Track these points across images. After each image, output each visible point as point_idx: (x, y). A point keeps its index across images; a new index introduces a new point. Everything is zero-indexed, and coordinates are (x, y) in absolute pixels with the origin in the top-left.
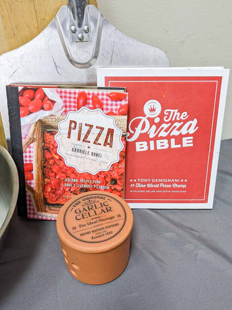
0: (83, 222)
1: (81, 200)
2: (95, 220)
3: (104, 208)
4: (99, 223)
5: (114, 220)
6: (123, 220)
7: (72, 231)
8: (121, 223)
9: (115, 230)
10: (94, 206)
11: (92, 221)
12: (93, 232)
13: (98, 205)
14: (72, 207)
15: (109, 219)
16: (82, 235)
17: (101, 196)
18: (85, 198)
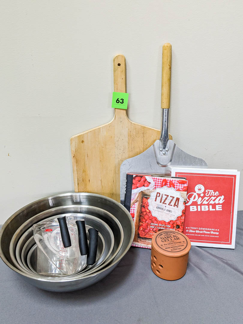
0: (166, 243)
1: (163, 233)
2: (172, 243)
3: (175, 238)
4: (174, 244)
5: (181, 243)
6: (186, 244)
7: (161, 247)
8: (185, 245)
9: (183, 248)
10: (170, 237)
11: (170, 243)
12: (171, 247)
13: (172, 236)
14: (158, 236)
15: (179, 243)
16: (166, 248)
17: (173, 232)
18: (165, 232)
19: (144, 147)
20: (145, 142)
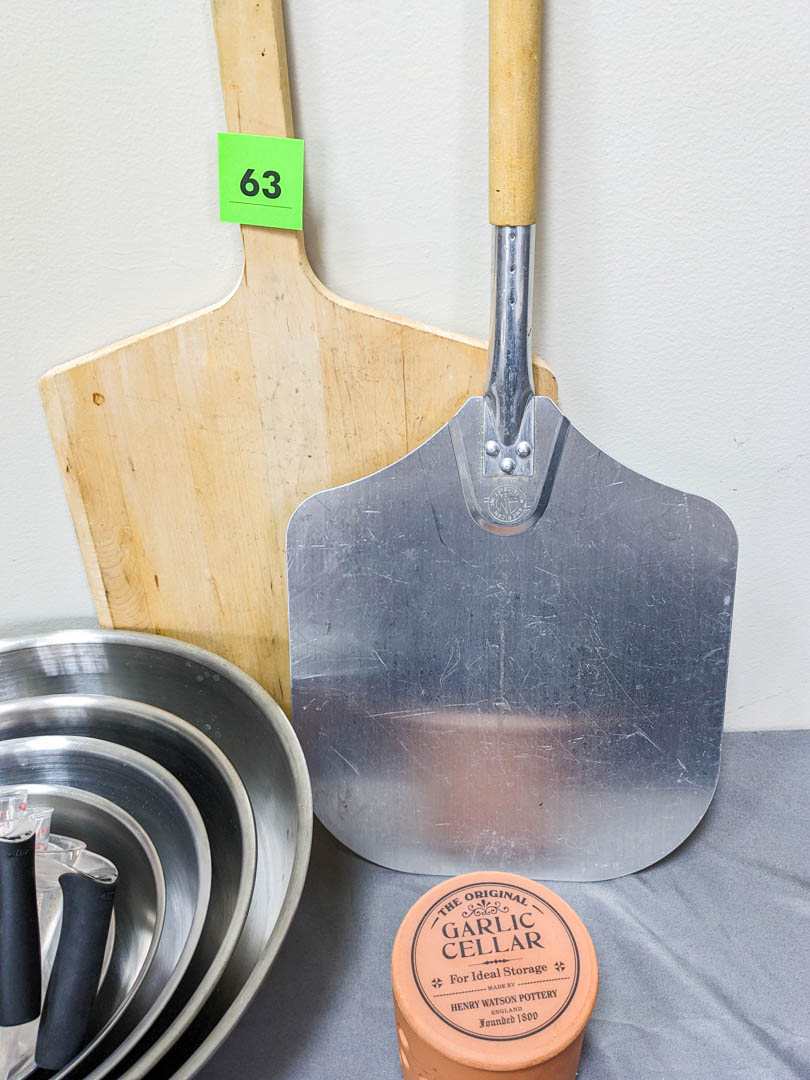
0: (461, 967)
1: (460, 896)
2: (492, 968)
3: (521, 933)
4: (504, 979)
5: (544, 976)
6: (569, 983)
7: (430, 991)
8: (563, 990)
9: (546, 1009)
10: (494, 922)
11: (487, 969)
12: (485, 1004)
13: (506, 922)
14: (435, 914)
15: (532, 970)
16: (456, 1007)
17: (515, 893)
18: (472, 891)
19: (410, 430)
20: (411, 407)
